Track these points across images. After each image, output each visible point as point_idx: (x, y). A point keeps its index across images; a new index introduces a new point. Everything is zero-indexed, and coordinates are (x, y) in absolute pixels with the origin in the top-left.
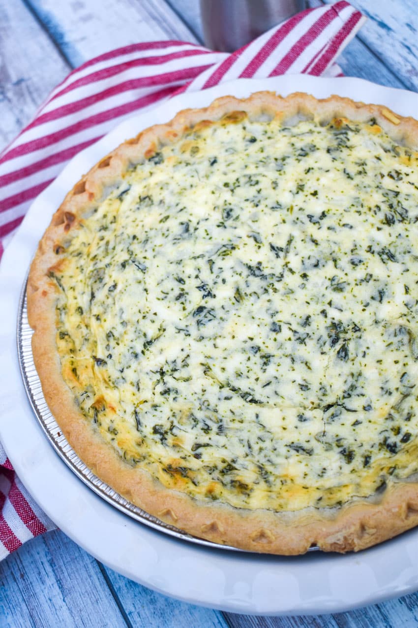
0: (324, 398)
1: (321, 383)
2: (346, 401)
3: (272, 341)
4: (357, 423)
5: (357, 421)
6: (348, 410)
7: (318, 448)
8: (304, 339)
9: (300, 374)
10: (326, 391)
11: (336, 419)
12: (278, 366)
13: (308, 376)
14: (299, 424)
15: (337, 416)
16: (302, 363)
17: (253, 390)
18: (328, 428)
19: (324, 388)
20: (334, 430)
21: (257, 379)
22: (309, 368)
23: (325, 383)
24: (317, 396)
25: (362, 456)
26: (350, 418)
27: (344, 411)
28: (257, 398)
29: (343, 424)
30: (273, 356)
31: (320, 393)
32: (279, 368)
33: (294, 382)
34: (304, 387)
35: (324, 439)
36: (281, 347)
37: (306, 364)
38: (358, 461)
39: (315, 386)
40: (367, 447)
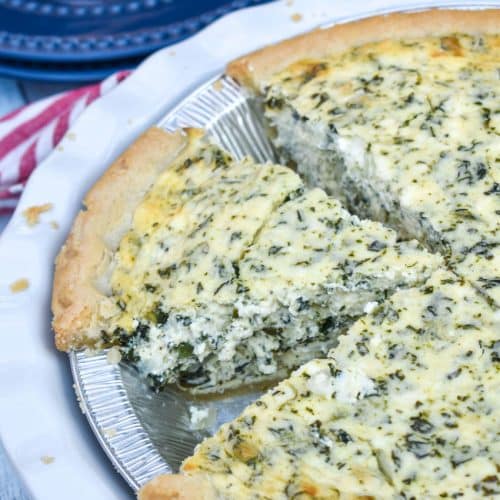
0: (249, 264)
1: (271, 269)
2: (235, 286)
3: (359, 238)
4: (200, 287)
5: (202, 289)
6: (222, 286)
7: (192, 244)
8: (343, 269)
9: (296, 252)
10: (257, 271)
11: (217, 269)
12: (320, 236)
13: (289, 260)
14: (230, 233)
15: (220, 272)
16: (311, 259)
17: (301, 202)
18: (209, 258)
19: (263, 269)
20: (205, 264)
21: (313, 209)
22: (299, 264)
23: (269, 275)
24: (255, 259)
25: (159, 286)
26: (210, 284)
27: (222, 281)
28: (289, 204)
29: (206, 274)
30: (336, 233)
31: (257, 264)
32: (317, 235)
33: (289, 244)
34: (275, 251)
35: (199, 250)
36: (345, 244)
37: (307, 263)
38: (155, 280)
39: (269, 262)
40: (166, 291)
